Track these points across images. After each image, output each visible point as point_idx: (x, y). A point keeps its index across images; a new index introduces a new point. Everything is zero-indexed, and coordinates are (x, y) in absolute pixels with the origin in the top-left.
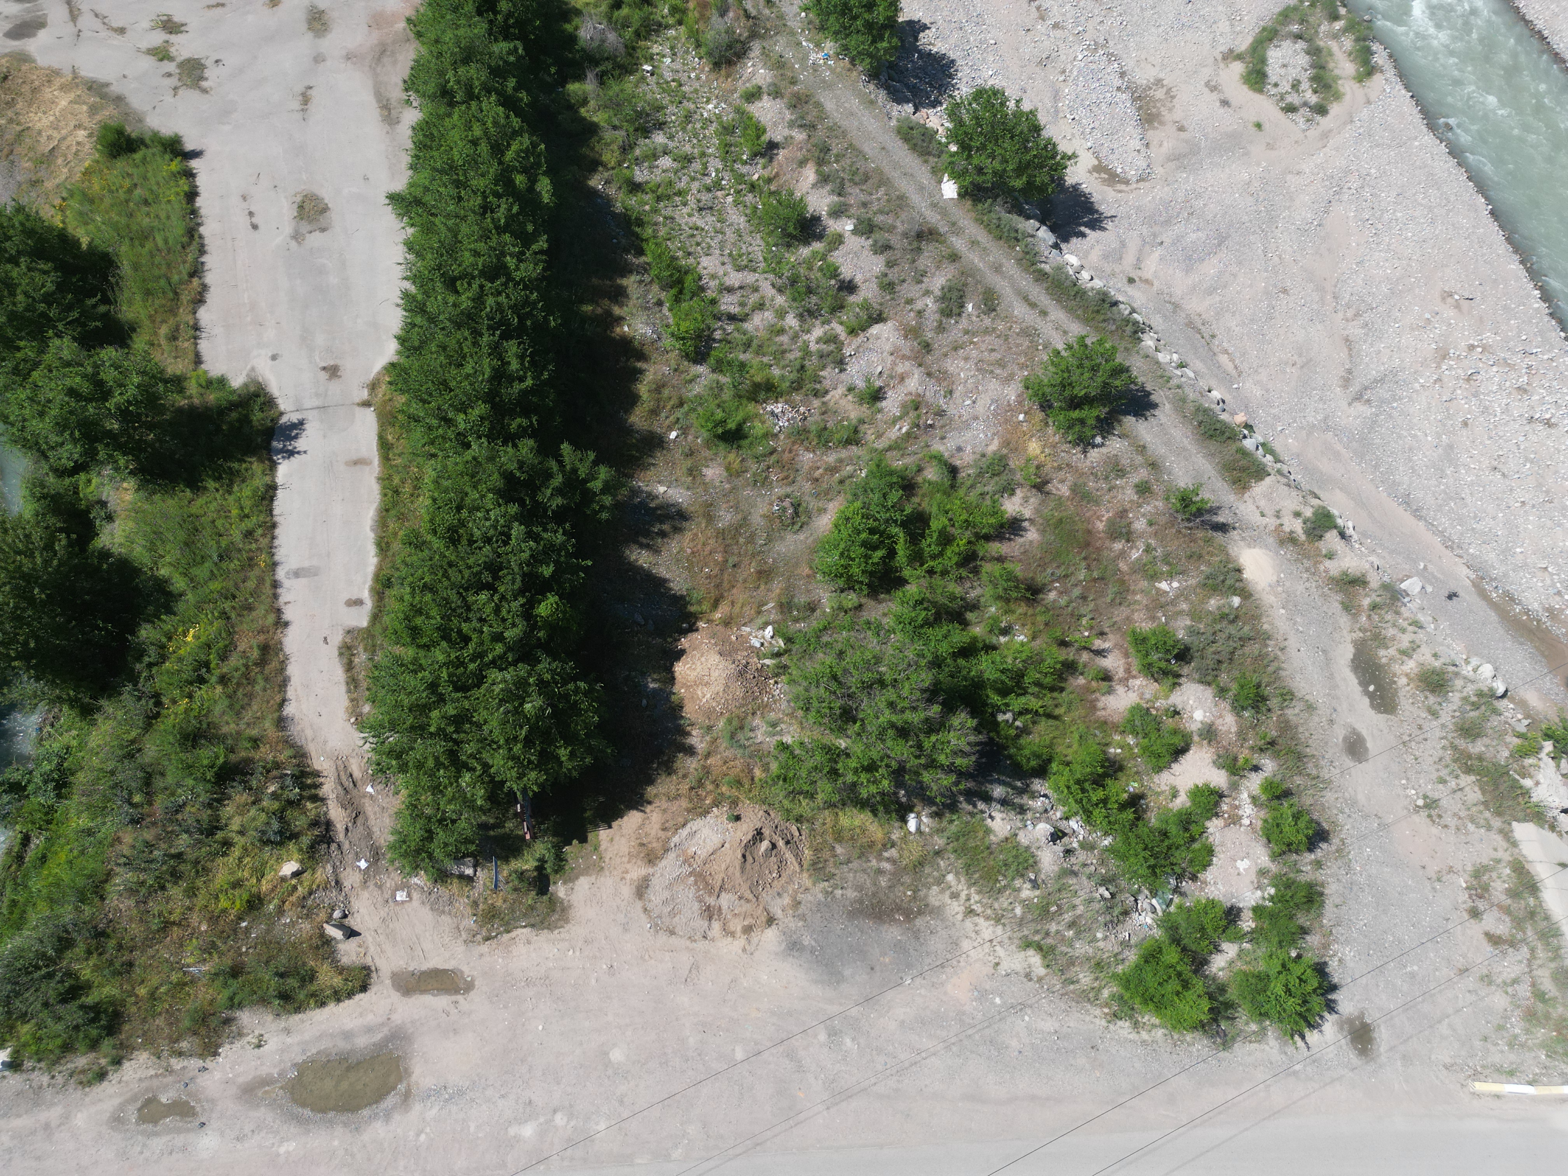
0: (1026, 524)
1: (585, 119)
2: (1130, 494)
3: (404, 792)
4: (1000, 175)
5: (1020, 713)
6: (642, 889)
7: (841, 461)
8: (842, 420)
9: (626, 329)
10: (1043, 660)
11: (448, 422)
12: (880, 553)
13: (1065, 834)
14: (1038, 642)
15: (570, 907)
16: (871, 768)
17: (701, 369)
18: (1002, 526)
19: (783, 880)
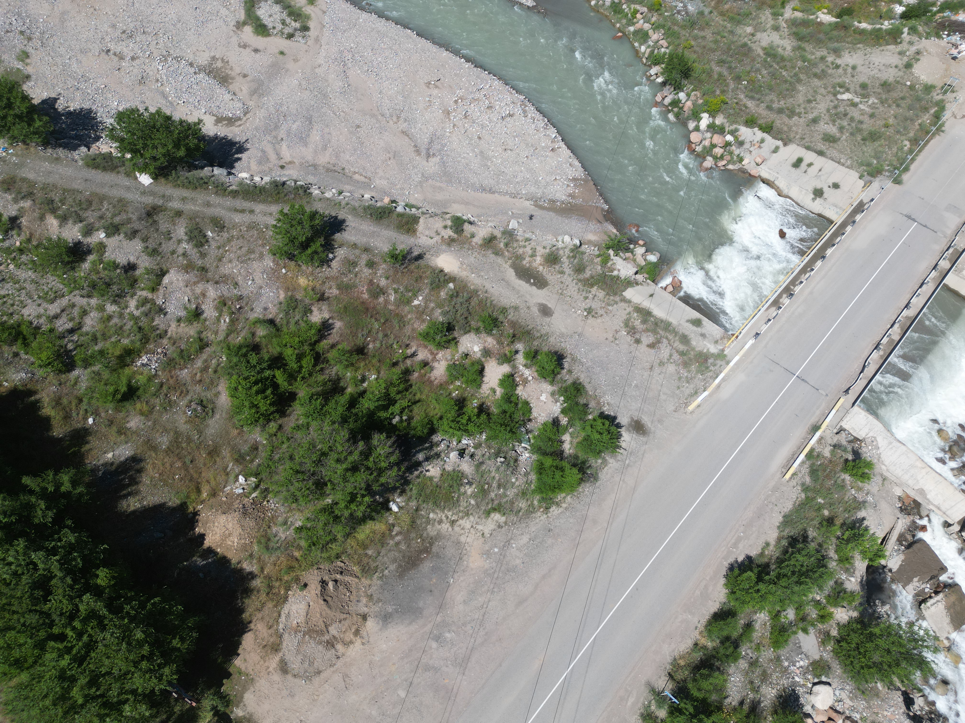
0: (330, 321)
2: (367, 272)
4: (167, 154)
5: (401, 412)
6: (284, 668)
7: (206, 361)
8: (188, 339)
10: (392, 380)
12: (269, 392)
13: (464, 450)
14: (382, 373)
15: (251, 715)
16: (353, 498)
17: (76, 373)
18: (320, 331)
19: (354, 593)
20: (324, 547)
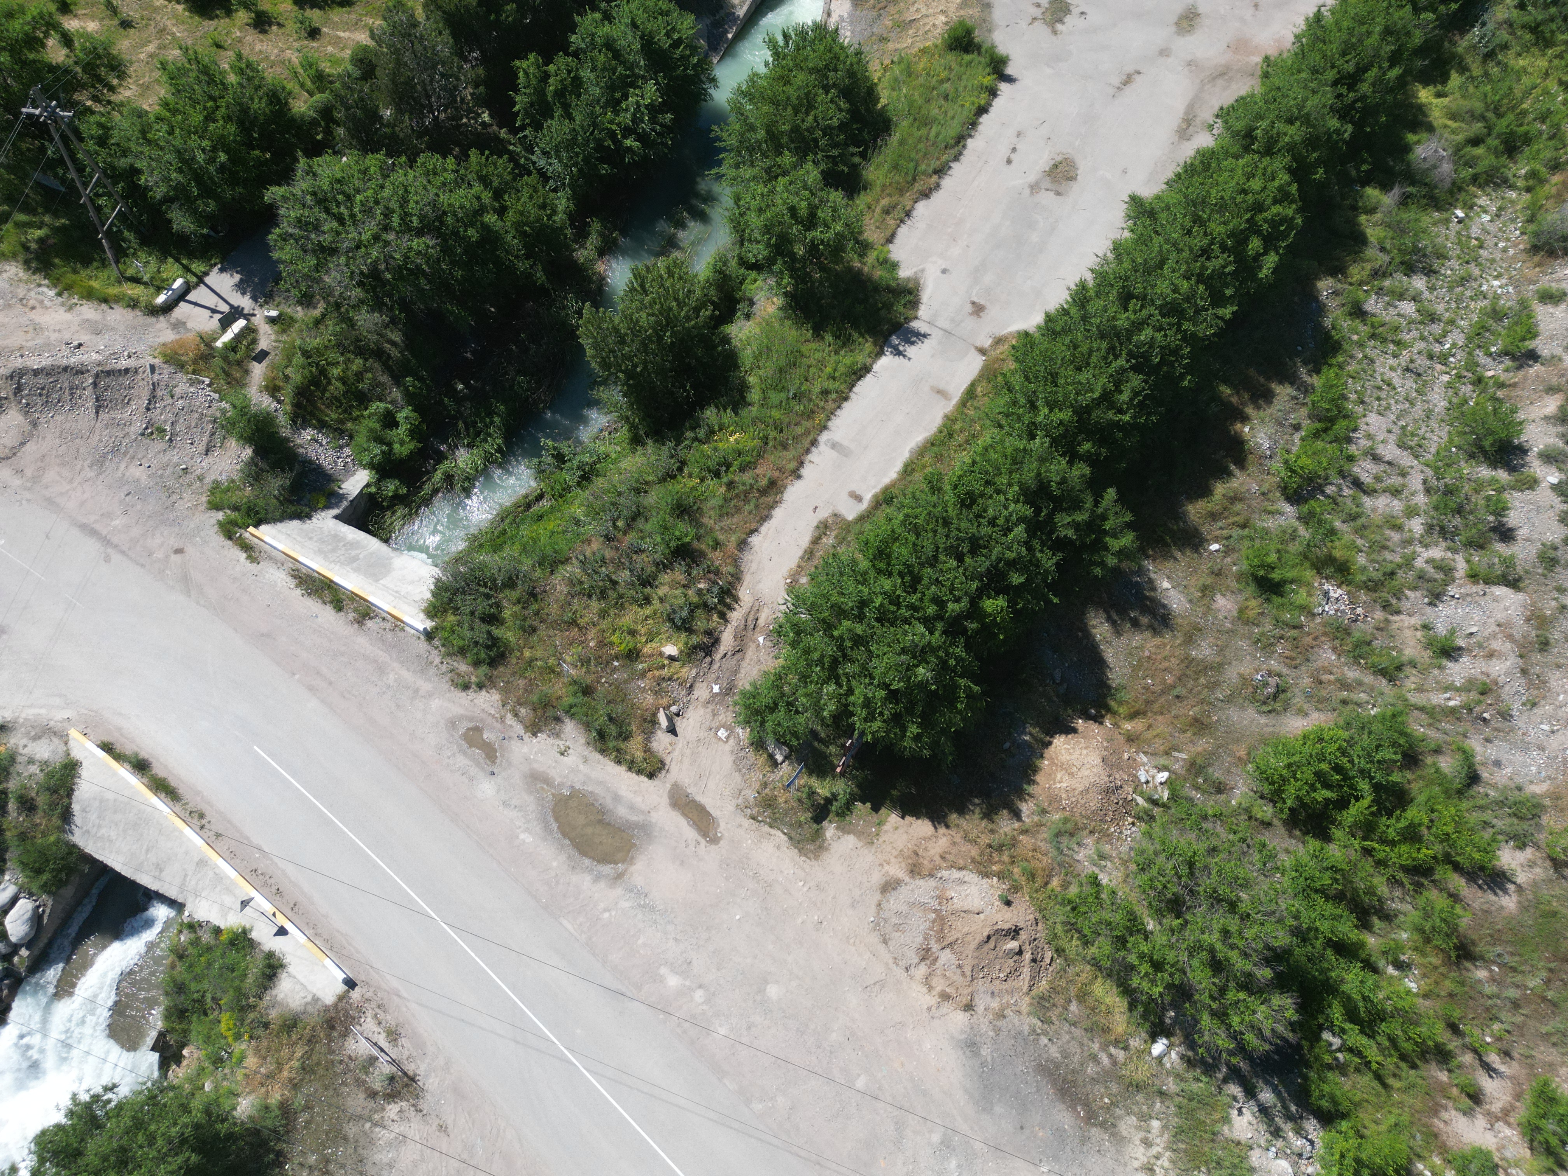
0: (1511, 887)
1: (1360, 225)
3: (781, 661)
5: (1351, 1050)
6: (889, 886)
7: (1360, 683)
8: (1393, 648)
9: (1247, 430)
10: (1416, 1024)
11: (1033, 407)
12: (1328, 794)
14: (1427, 1003)
15: (827, 849)
16: (1158, 966)
17: (1288, 508)
18: (1482, 868)
19: (1005, 986)
20: (1071, 927)
